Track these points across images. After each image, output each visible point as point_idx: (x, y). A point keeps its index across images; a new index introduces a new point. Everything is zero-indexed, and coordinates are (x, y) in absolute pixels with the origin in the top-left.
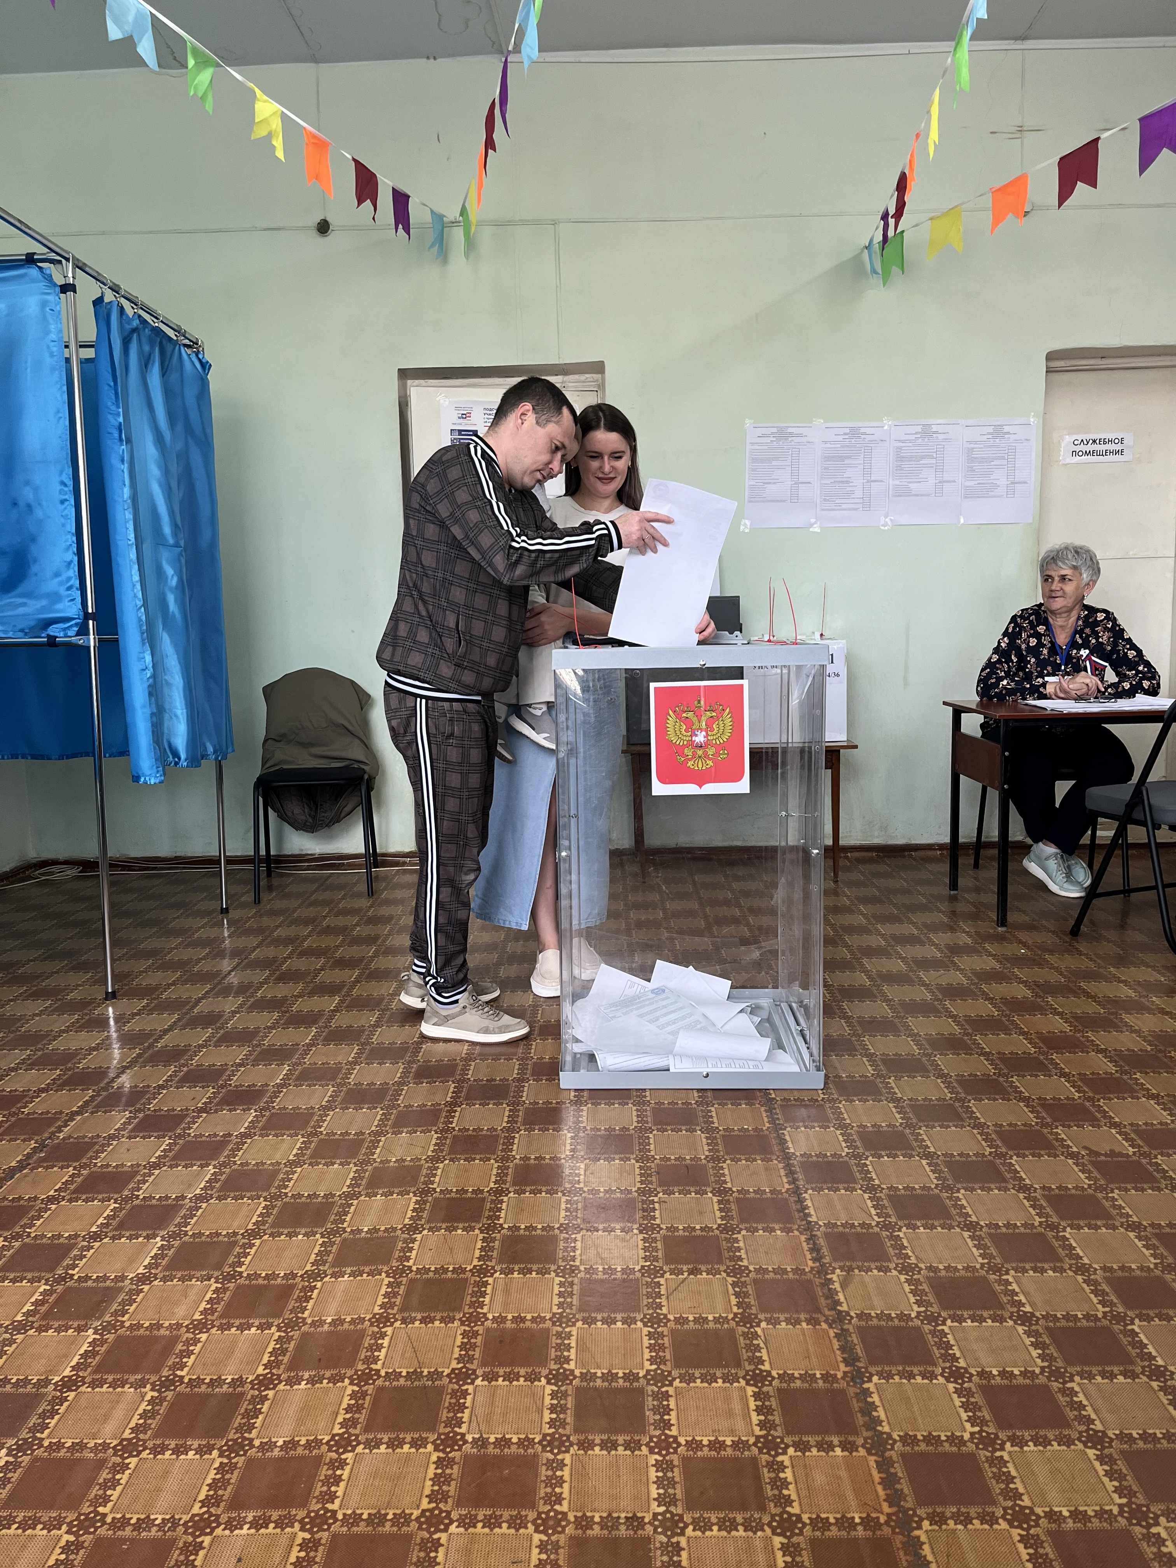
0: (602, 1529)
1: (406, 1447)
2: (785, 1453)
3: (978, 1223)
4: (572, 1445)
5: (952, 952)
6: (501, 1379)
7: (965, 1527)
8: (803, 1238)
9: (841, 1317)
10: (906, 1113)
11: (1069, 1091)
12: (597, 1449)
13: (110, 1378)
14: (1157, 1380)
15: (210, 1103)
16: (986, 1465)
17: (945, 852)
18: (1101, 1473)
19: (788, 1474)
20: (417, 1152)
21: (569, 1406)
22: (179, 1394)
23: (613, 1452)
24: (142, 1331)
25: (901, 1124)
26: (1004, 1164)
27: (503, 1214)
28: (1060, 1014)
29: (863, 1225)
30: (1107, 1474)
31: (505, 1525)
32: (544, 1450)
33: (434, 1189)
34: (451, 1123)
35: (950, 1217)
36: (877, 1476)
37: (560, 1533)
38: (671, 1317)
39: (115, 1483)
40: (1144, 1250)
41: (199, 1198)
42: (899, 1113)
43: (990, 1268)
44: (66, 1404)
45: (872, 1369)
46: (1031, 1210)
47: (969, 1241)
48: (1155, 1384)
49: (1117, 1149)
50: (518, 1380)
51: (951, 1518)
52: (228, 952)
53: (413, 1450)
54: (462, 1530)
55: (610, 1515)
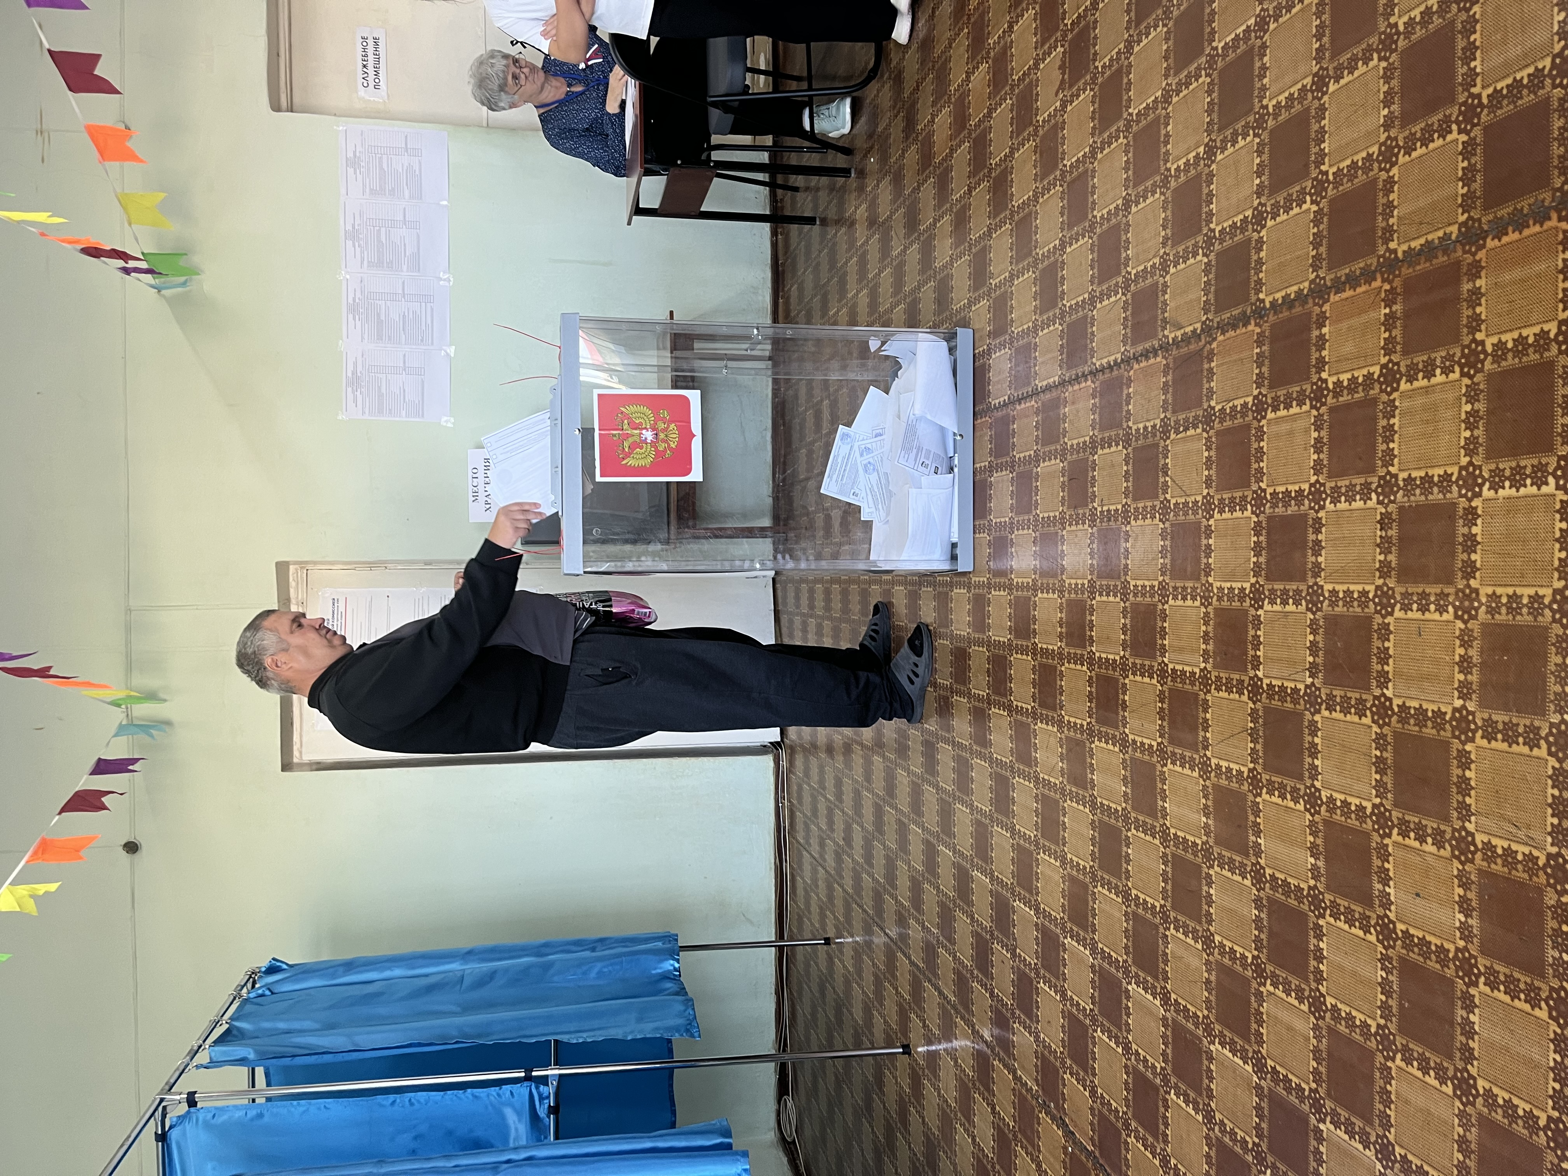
0: (1391, 553)
1: (1317, 740)
2: (1325, 381)
3: (1124, 198)
4: (1316, 584)
5: (875, 223)
6: (1258, 653)
7: (1395, 207)
8: (1136, 366)
9: (1207, 329)
10: (1023, 268)
11: (1004, 111)
12: (1320, 559)
13: (1254, 1026)
14: (1268, 24)
15: (1007, 946)
16: (1341, 188)
17: (779, 230)
18: (1350, 77)
19: (1345, 377)
20: (1053, 741)
21: (1282, 587)
22: (1269, 960)
23: (1323, 544)
24: (1212, 998)
25: (1034, 272)
26: (1071, 172)
27: (1111, 657)
28: (933, 116)
29: (1125, 309)
30: (1351, 73)
31: (1386, 644)
32: (1320, 610)
33: (1088, 724)
34: (1027, 709)
35: (1119, 224)
36: (1349, 293)
37: (1394, 592)
38: (1205, 492)
39: (1350, 1018)
40: (1150, 37)
41: (1094, 950)
42: (1023, 274)
43: (1165, 186)
44: (1278, 1068)
45: (1253, 298)
46: (1112, 146)
47: (1140, 207)
48: (1272, 26)
49: (1058, 63)
50: (1259, 637)
51: (1388, 221)
52: (867, 938)
53: (1319, 734)
54: (1390, 685)
55: (1378, 545)
